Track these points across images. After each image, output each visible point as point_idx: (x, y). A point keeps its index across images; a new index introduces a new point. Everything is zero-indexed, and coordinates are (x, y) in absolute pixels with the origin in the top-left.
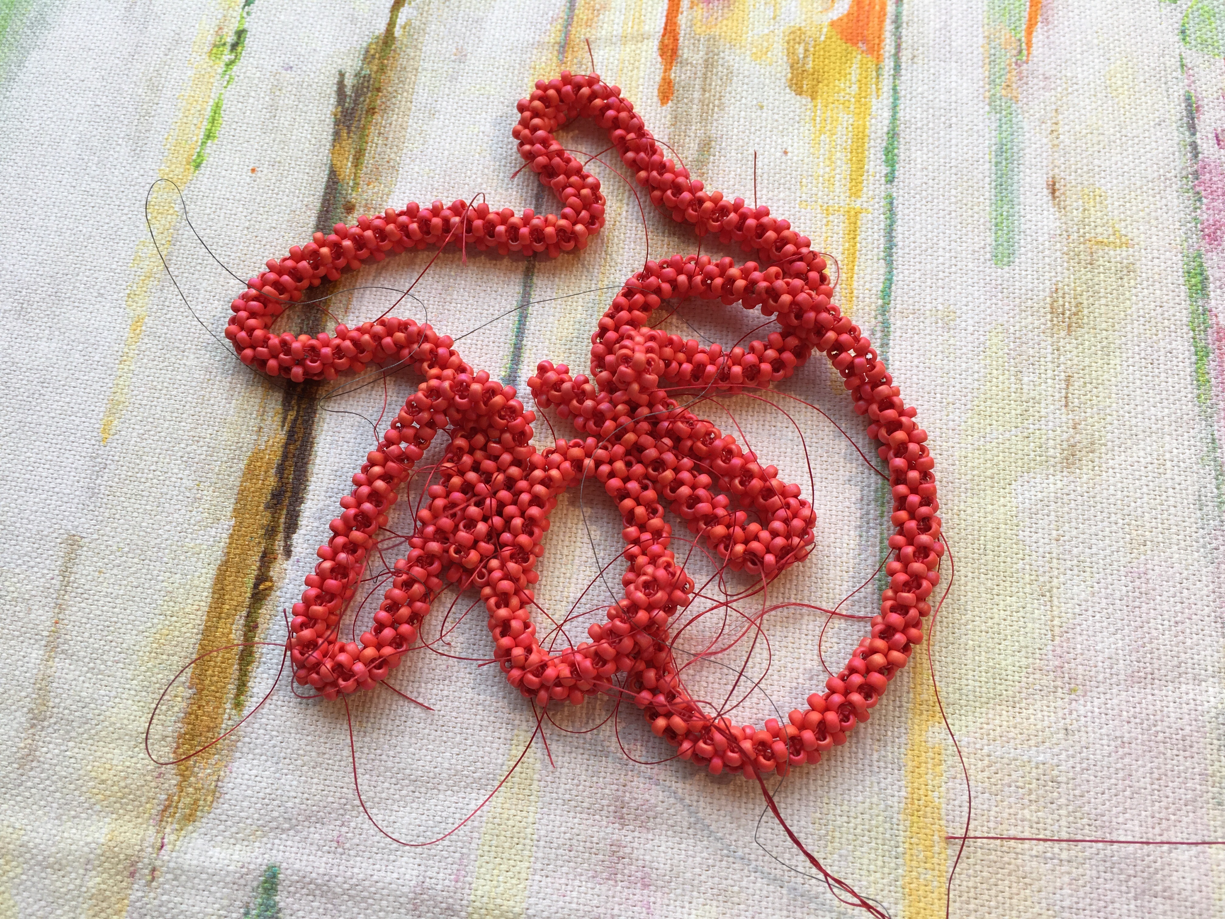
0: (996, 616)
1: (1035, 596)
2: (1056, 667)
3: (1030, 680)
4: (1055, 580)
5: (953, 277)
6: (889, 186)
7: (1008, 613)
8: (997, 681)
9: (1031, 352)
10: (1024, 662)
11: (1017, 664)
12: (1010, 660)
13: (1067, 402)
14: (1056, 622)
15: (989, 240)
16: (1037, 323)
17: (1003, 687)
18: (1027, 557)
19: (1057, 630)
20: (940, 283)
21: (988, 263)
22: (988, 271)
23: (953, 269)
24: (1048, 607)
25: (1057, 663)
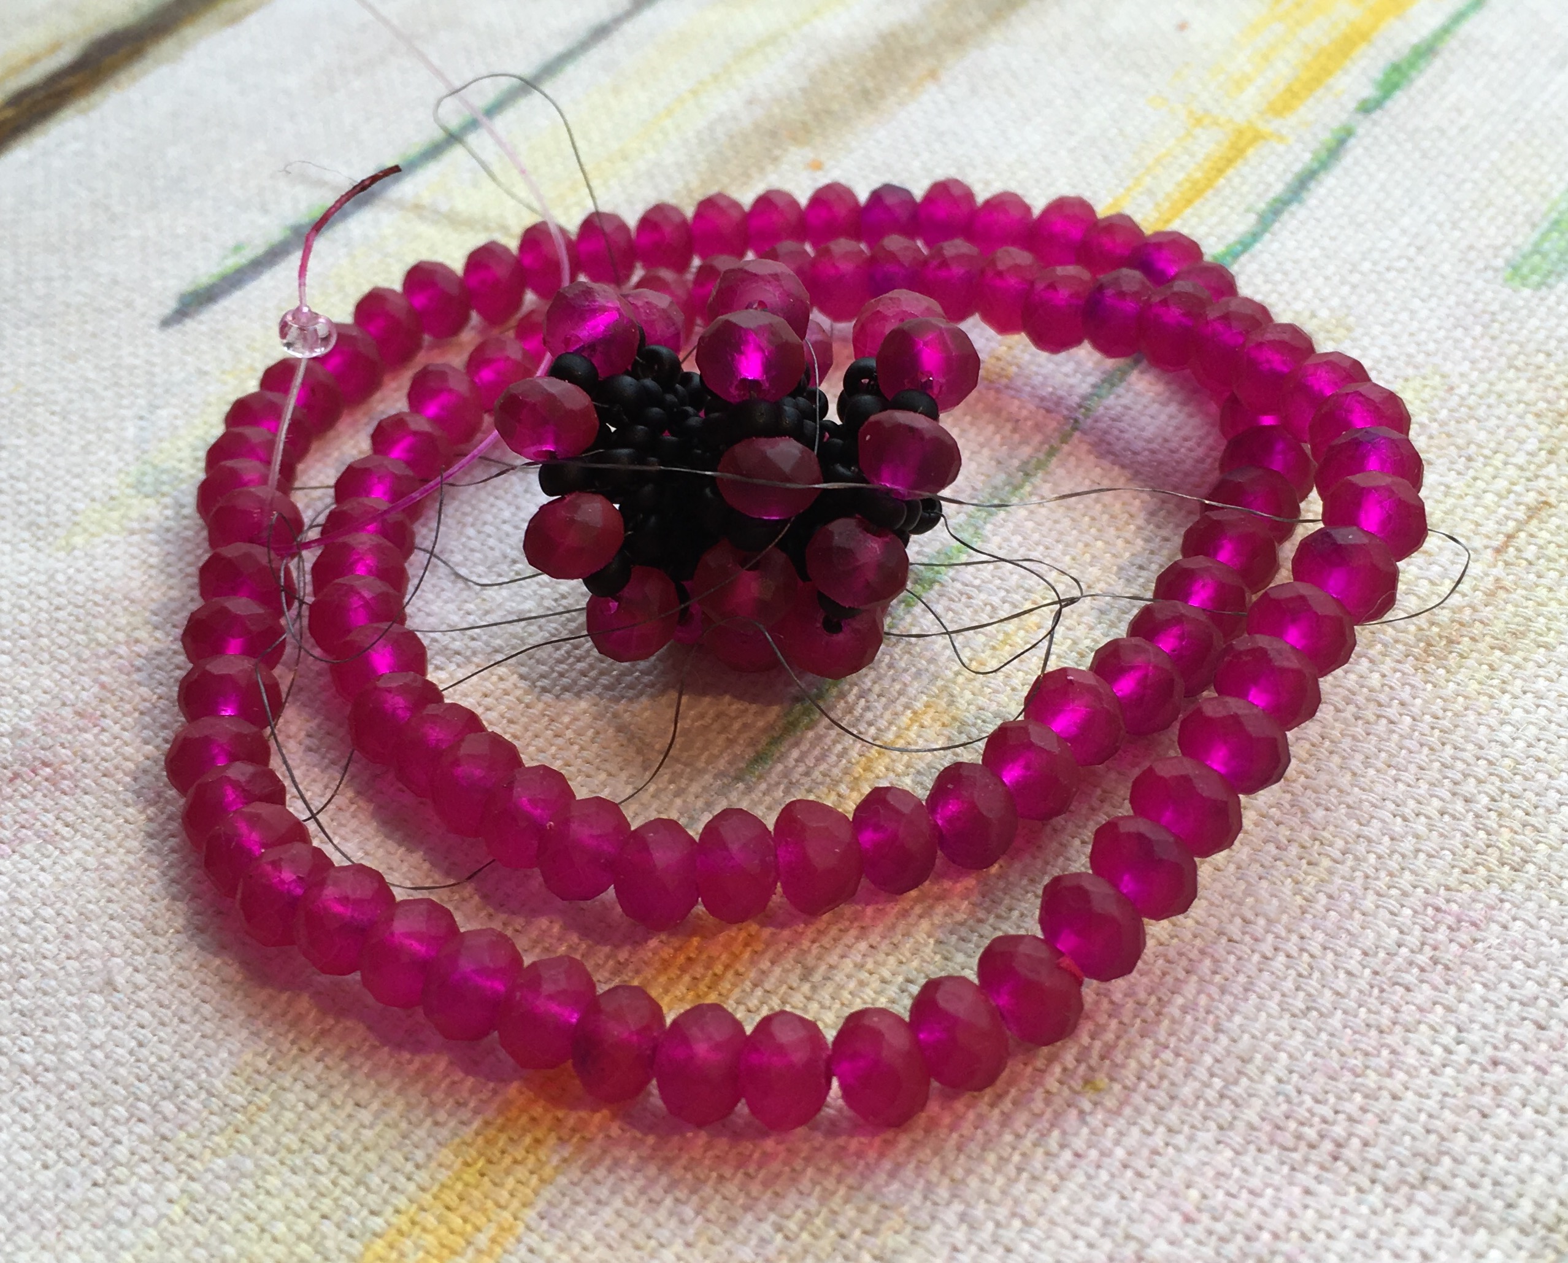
5: (1391, 275)
6: (1360, 117)
9: (1482, 436)
13: (1506, 545)
15: (1519, 240)
16: (1531, 395)
20: (1355, 278)
21: (1490, 274)
22: (1479, 284)
23: (1403, 263)
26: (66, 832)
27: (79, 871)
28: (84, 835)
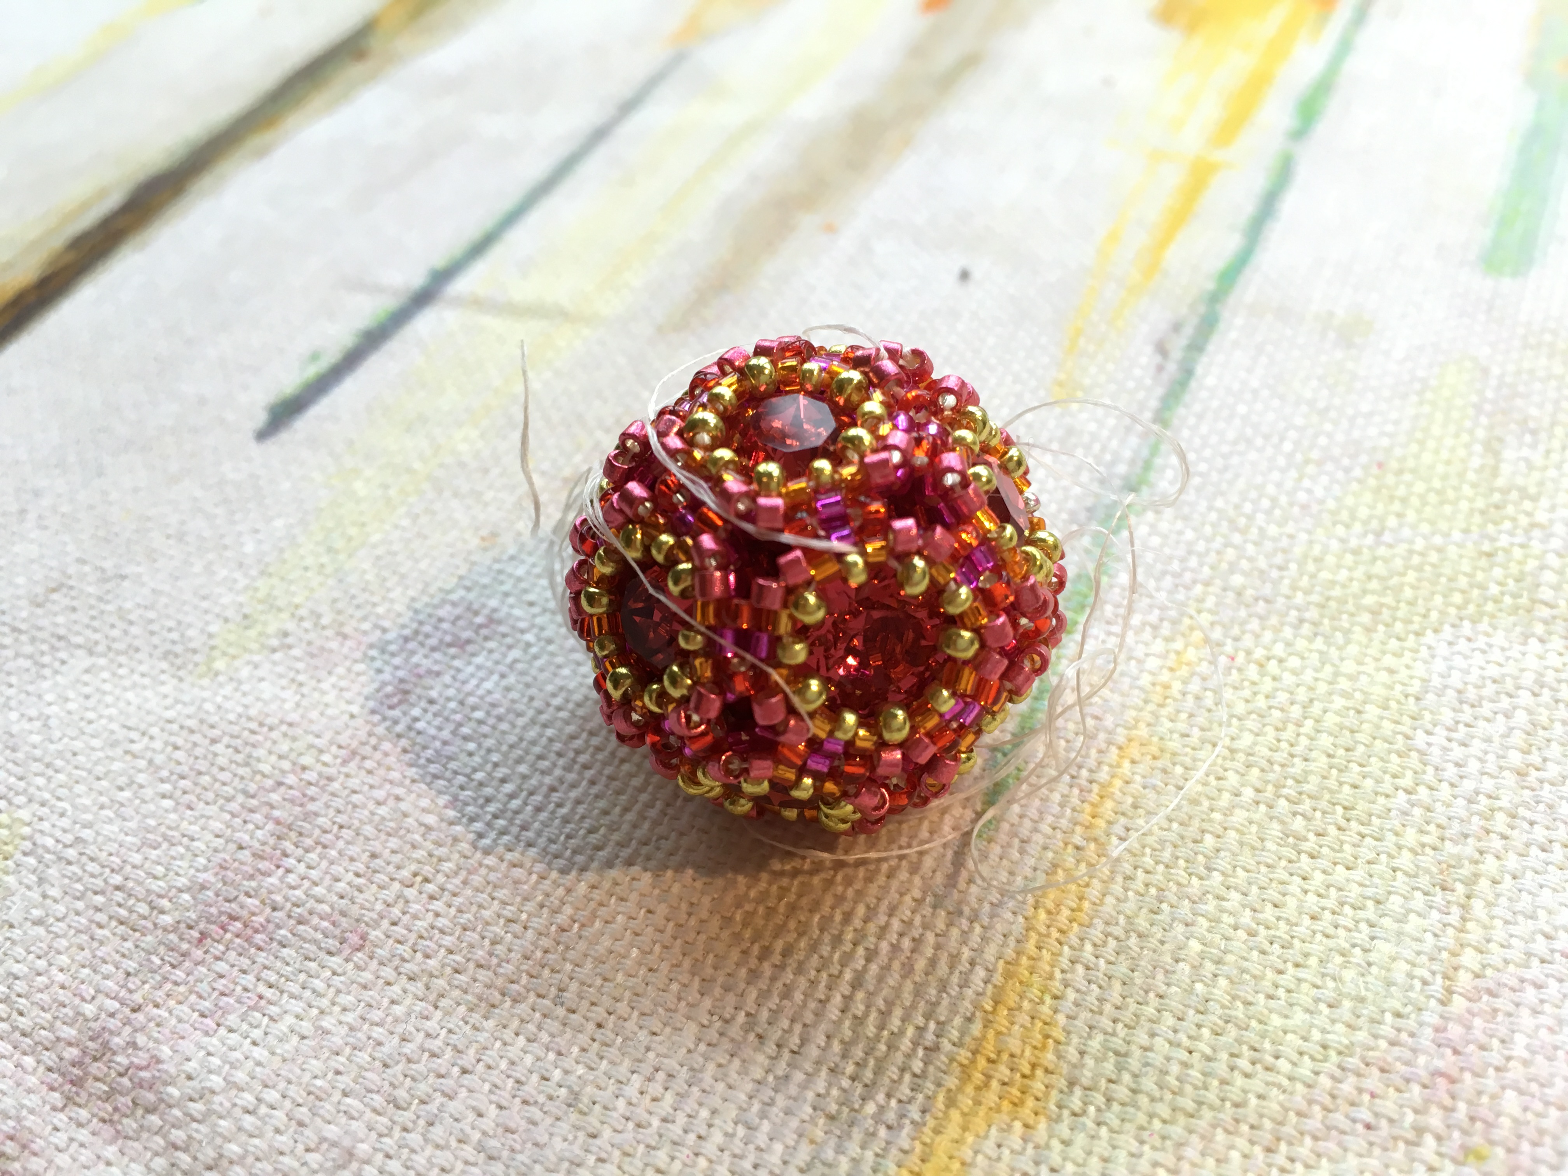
0: (1291, 903)
1: (1424, 881)
2: (1437, 1073)
3: (1347, 1087)
4: (1490, 859)
6: (1293, 144)
7: (1331, 903)
8: (1243, 1063)
9: (1534, 411)
10: (1339, 1035)
11: (1316, 1035)
12: (1299, 1017)
14: (1469, 958)
15: (1478, 238)
17: (1257, 1085)
18: (1422, 791)
19: (1464, 979)
21: (1468, 268)
24: (1454, 918)
25: (1439, 1064)
26: (269, 993)
27: (295, 1039)
28: (292, 996)
